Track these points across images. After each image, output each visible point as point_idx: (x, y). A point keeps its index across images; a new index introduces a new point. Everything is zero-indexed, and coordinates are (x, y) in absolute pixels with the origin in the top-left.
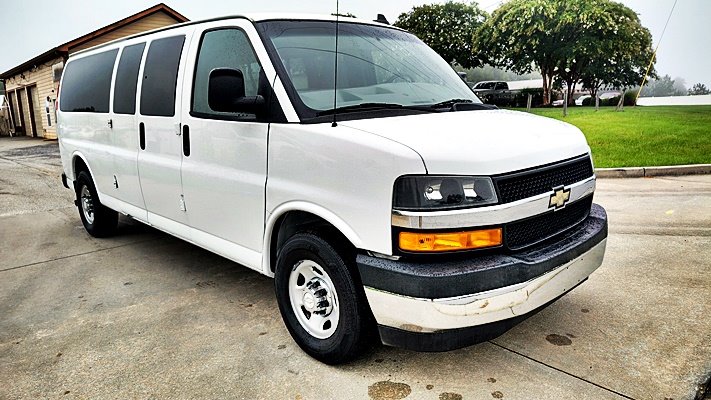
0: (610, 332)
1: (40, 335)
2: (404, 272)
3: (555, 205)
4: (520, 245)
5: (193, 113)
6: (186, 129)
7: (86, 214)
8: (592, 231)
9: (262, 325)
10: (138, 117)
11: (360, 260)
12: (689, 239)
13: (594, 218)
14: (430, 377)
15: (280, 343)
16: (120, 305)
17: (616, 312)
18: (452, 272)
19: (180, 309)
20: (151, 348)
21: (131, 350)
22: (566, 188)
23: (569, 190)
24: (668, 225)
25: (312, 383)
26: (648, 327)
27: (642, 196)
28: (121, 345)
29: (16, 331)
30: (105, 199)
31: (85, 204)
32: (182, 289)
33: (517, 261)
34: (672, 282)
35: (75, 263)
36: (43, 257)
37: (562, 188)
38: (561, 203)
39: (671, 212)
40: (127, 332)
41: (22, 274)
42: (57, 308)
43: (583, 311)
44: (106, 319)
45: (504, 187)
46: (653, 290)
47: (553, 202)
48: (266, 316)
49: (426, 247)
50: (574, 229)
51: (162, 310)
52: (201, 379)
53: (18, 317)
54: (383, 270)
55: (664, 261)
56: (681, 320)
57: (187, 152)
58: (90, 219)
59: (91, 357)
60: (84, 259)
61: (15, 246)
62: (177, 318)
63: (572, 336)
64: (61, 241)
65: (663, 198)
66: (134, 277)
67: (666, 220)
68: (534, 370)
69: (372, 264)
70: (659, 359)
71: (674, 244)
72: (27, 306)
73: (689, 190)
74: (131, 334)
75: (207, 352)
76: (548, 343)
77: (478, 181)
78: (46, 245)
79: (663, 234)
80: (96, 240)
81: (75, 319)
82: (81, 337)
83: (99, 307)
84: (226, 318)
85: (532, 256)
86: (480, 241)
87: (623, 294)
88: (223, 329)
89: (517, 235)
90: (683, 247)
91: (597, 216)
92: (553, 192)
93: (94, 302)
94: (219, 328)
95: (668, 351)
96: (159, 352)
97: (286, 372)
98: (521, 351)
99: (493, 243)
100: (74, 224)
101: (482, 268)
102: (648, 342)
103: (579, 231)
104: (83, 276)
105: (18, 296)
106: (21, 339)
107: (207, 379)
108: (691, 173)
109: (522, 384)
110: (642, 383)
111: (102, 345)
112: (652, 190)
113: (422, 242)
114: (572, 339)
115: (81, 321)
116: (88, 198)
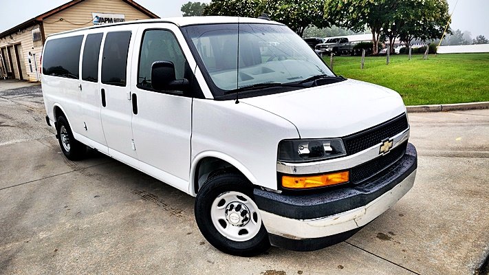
0: (417, 231)
1: (42, 235)
2: (286, 202)
3: (383, 152)
4: (360, 180)
5: (139, 86)
6: (134, 97)
7: (64, 145)
8: (407, 166)
9: (188, 227)
10: (100, 85)
11: (256, 192)
12: (471, 160)
13: (408, 155)
14: (300, 265)
15: (201, 241)
16: (92, 213)
17: (422, 216)
18: (316, 202)
19: (133, 216)
20: (116, 245)
21: (101, 246)
22: (390, 139)
23: (392, 140)
24: (458, 148)
25: (223, 270)
26: (443, 227)
27: (440, 126)
28: (96, 243)
29: (25, 232)
30: (77, 136)
31: (64, 138)
32: (133, 200)
33: (358, 192)
34: (459, 193)
35: (59, 181)
36: (37, 176)
37: (388, 140)
38: (387, 149)
39: (459, 139)
40: (98, 232)
41: (25, 189)
42: (51, 216)
43: (400, 215)
44: (84, 223)
45: (350, 144)
46: (447, 200)
47: (381, 150)
48: (190, 220)
49: (300, 185)
50: (396, 164)
51: (121, 216)
52: (150, 268)
53: (26, 222)
54: (272, 200)
55: (454, 176)
56: (465, 222)
57: (135, 111)
58: (67, 148)
59: (76, 253)
60: (65, 177)
61: (18, 167)
62: (132, 222)
63: (393, 234)
64: (49, 163)
65: (453, 128)
66: (100, 191)
67: (456, 145)
68: (368, 260)
69: (264, 196)
70: (449, 252)
71: (461, 163)
72: (31, 214)
73: (471, 121)
74: (102, 234)
75: (152, 248)
76: (377, 239)
77: (332, 141)
78: (39, 167)
79: (454, 156)
80: (72, 163)
81: (64, 224)
82: (68, 237)
83: (79, 214)
84: (164, 222)
85: (369, 187)
86: (336, 179)
87: (426, 202)
88: (162, 230)
89: (357, 174)
90: (467, 166)
91: (410, 154)
92: (382, 143)
93: (75, 211)
94: (160, 230)
95: (456, 245)
96: (122, 247)
97: (206, 262)
98: (359, 245)
99: (343, 181)
100: (57, 151)
101: (336, 198)
102: (442, 238)
103: (398, 166)
104: (66, 191)
105: (24, 207)
106: (29, 239)
107: (155, 268)
108: (474, 108)
109: (360, 270)
110: (438, 268)
111: (84, 243)
112: (447, 122)
113: (297, 182)
114: (393, 237)
115: (68, 226)
116: (65, 134)
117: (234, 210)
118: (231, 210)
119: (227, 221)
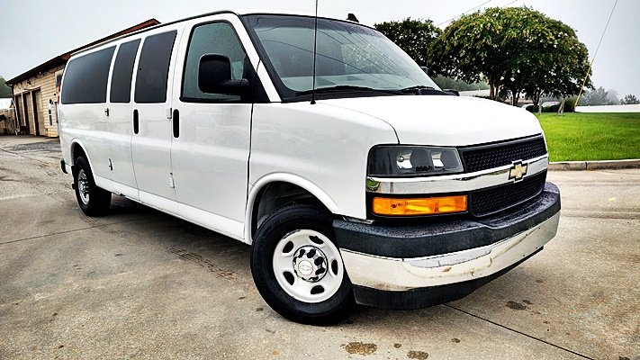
0: (563, 300)
1: (38, 297)
2: (378, 234)
3: (514, 177)
4: (483, 213)
5: (183, 99)
6: (176, 113)
7: (82, 195)
8: (547, 204)
9: (241, 291)
10: (133, 105)
11: (336, 224)
12: (632, 221)
13: (548, 193)
14: (398, 336)
15: (258, 306)
16: (111, 273)
17: (568, 283)
18: (422, 234)
19: (166, 277)
20: (139, 310)
21: (118, 312)
22: (523, 162)
23: (526, 164)
24: (612, 209)
25: (288, 340)
26: (600, 296)
27: (586, 186)
28: (111, 307)
29: (16, 293)
30: (100, 182)
31: (82, 187)
32: (167, 260)
33: (481, 226)
34: (620, 257)
35: (71, 237)
36: (42, 232)
37: (521, 163)
38: (519, 176)
39: (614, 199)
40: (117, 295)
41: (23, 247)
42: (54, 275)
43: (538, 281)
44: (98, 284)
45: (469, 158)
46: (600, 264)
47: (512, 175)
48: (245, 283)
49: (398, 212)
50: (531, 201)
51: (149, 277)
52: (184, 337)
53: (18, 282)
54: (358, 232)
55: (612, 240)
56: (630, 290)
57: (176, 134)
58: (86, 200)
59: (83, 317)
60: (79, 234)
61: (18, 222)
62: (164, 284)
63: (528, 303)
64: (59, 219)
65: (604, 188)
66: (124, 249)
67: (609, 206)
68: (495, 332)
69: (348, 228)
70: (611, 325)
71: (618, 226)
72: (27, 272)
73: (629, 181)
74: (121, 297)
75: (189, 314)
76: (508, 309)
77: (445, 151)
78: (44, 223)
79: (607, 217)
80: (90, 219)
81: (71, 284)
82: (73, 300)
83: (92, 274)
84: (208, 285)
85: (494, 222)
86: (447, 207)
87: (574, 267)
88: (205, 294)
89: (481, 203)
90: (627, 228)
91: (551, 191)
92: (512, 165)
93: (87, 270)
94: (201, 293)
95: (620, 316)
96: (147, 313)
97: (264, 331)
98: (482, 316)
99: (459, 210)
100: (73, 205)
101: (449, 231)
102: (599, 310)
103: (535, 203)
104: (78, 248)
105: (19, 265)
106: (19, 301)
107: (191, 337)
108: (629, 167)
109: (484, 344)
110: (598, 345)
111: (94, 307)
112: (594, 181)
113: (394, 206)
114: (529, 306)
115: (76, 286)
116: (85, 181)
117: (305, 256)
118: (300, 256)
119: (294, 274)
